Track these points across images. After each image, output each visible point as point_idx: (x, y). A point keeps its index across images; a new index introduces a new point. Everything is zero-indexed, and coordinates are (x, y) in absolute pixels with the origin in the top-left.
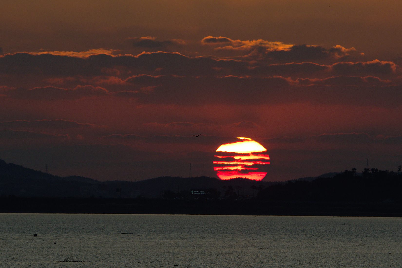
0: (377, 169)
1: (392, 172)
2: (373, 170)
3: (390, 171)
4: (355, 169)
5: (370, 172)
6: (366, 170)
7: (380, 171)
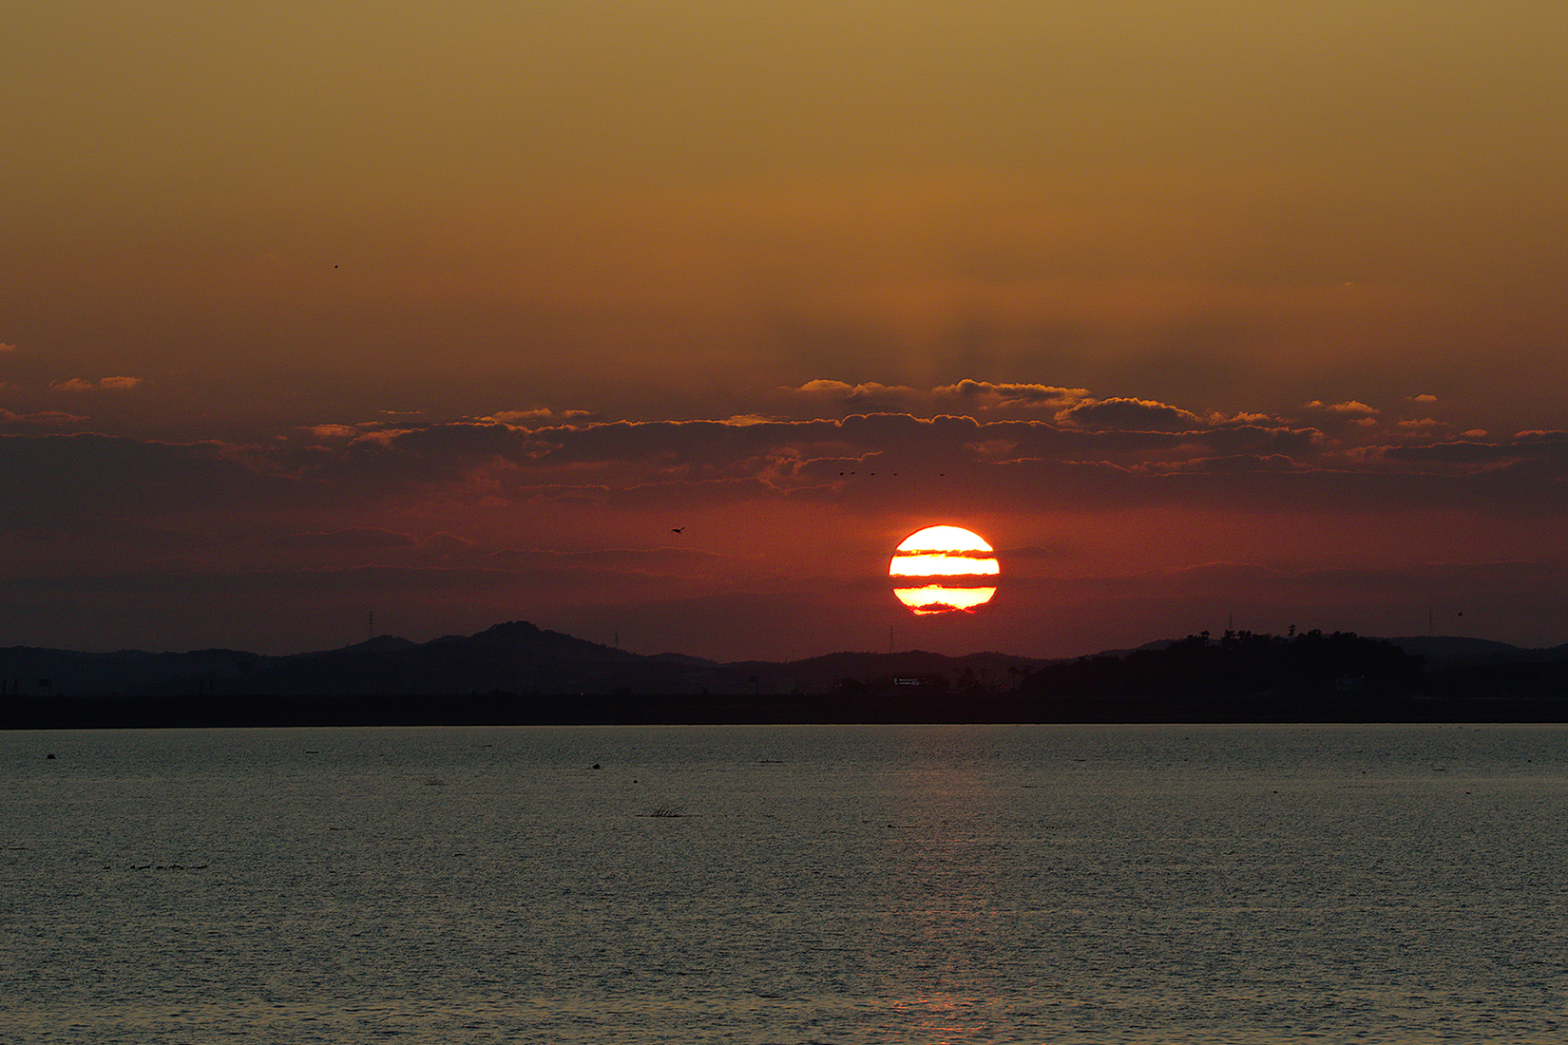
0: (1249, 632)
1: (1278, 638)
2: (1241, 633)
3: (1273, 636)
4: (1207, 633)
5: (1236, 637)
6: (1229, 634)
7: (1255, 636)
